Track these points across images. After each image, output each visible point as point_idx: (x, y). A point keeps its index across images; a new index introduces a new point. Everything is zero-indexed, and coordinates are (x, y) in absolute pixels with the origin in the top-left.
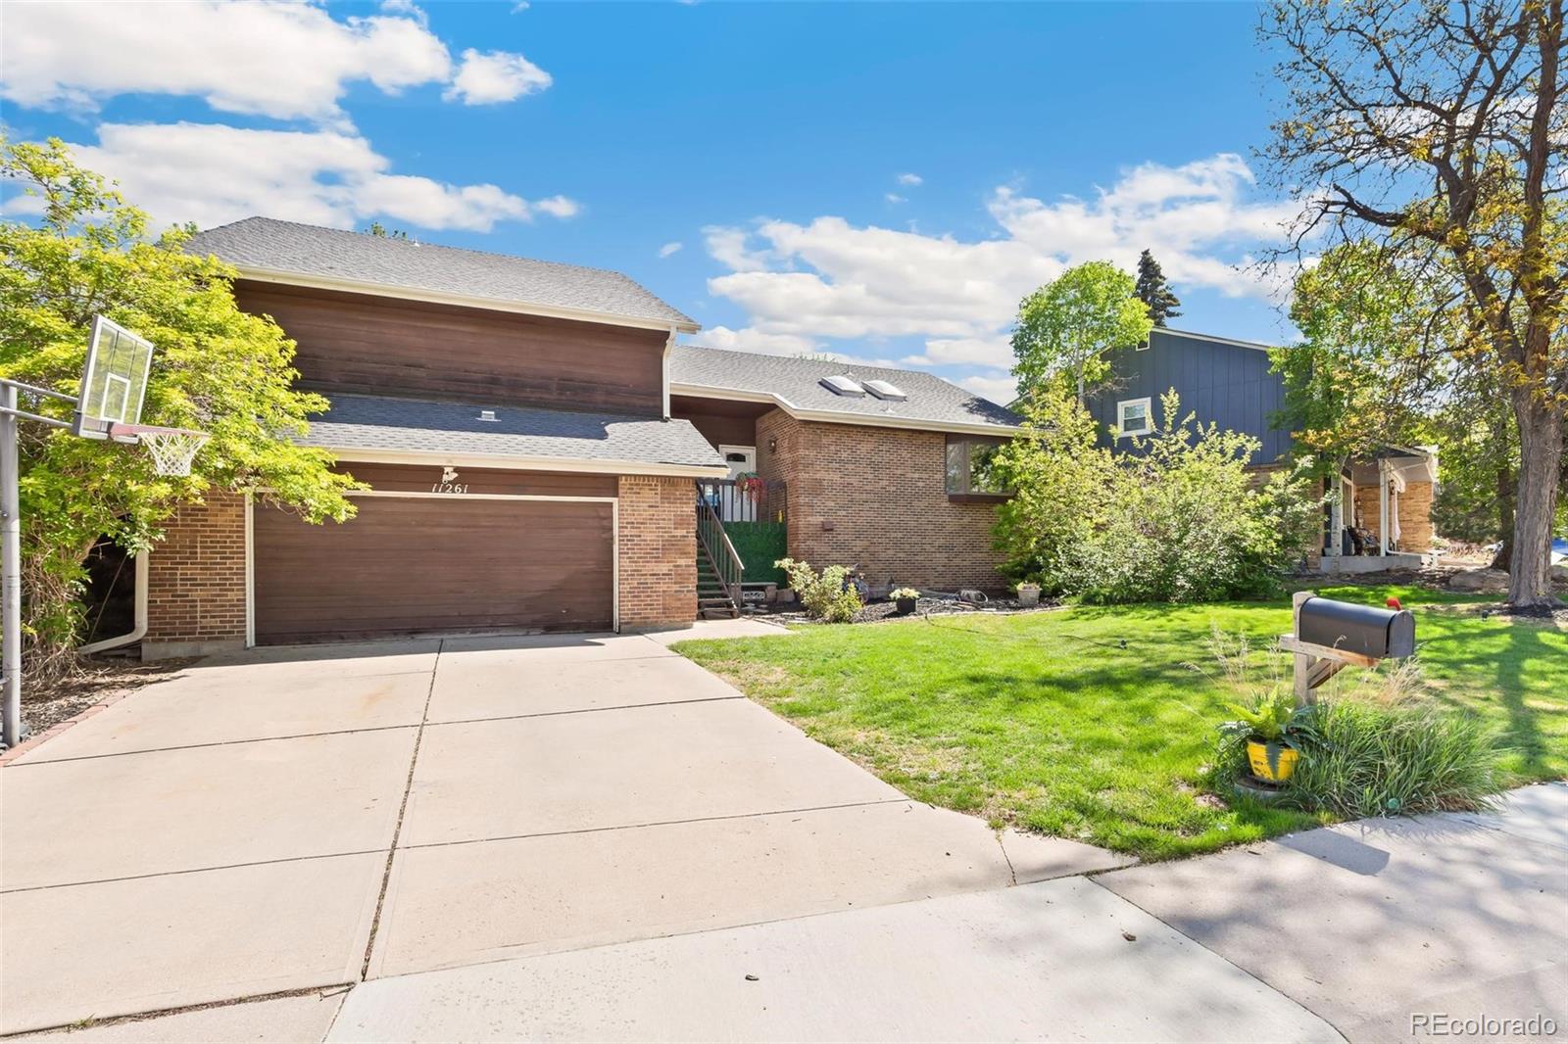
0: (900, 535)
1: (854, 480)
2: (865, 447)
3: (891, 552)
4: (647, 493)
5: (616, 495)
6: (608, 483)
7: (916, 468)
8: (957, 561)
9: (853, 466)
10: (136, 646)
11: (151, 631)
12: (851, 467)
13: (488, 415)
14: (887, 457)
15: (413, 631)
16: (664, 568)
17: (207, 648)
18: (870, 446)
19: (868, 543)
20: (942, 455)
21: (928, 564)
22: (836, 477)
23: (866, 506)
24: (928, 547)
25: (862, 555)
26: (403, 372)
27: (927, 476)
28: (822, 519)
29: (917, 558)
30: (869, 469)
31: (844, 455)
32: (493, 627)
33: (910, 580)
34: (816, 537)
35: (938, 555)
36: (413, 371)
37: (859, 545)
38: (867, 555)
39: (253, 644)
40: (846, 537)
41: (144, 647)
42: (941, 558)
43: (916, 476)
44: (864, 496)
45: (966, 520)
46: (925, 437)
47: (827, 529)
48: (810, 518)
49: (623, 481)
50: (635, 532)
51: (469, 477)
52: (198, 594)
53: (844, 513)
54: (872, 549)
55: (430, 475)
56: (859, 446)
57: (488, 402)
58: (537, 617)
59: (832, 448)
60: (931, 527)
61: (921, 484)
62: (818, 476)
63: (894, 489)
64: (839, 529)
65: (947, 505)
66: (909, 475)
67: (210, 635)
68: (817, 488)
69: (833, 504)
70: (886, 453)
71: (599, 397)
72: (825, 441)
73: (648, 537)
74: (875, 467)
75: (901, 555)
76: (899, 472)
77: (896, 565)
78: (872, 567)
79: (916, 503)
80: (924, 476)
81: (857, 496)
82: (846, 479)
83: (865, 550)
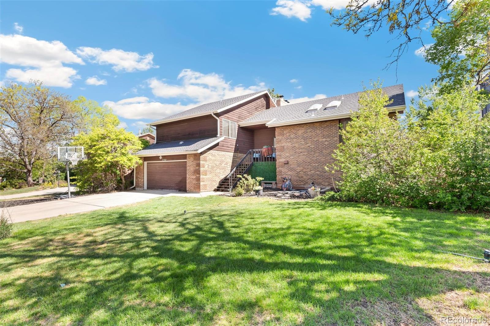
0: (317, 165)
1: (297, 145)
2: (301, 131)
3: (313, 172)
4: (191, 158)
5: (187, 159)
6: (184, 156)
7: (324, 136)
9: (296, 140)
11: (136, 186)
12: (295, 140)
13: (181, 143)
14: (310, 134)
15: (162, 189)
16: (194, 177)
17: (140, 189)
18: (303, 131)
19: (302, 168)
20: (338, 129)
22: (289, 144)
23: (301, 154)
25: (300, 173)
27: (329, 139)
28: (284, 160)
29: (325, 174)
30: (302, 140)
31: (292, 136)
32: (172, 189)
33: (322, 183)
34: (282, 166)
37: (299, 169)
39: (146, 189)
40: (294, 166)
41: (136, 188)
43: (324, 140)
44: (301, 150)
46: (328, 123)
47: (287, 163)
48: (280, 160)
49: (188, 156)
50: (189, 168)
51: (164, 157)
52: (139, 180)
53: (293, 157)
54: (305, 170)
56: (298, 132)
59: (288, 134)
61: (326, 143)
62: (283, 145)
63: (314, 146)
64: (290, 163)
66: (321, 140)
67: (140, 187)
68: (283, 149)
69: (288, 154)
70: (310, 132)
72: (285, 132)
73: (192, 169)
74: (305, 139)
75: (317, 173)
76: (316, 139)
77: (316, 177)
78: (305, 177)
79: (324, 151)
80: (328, 139)
81: (297, 150)
82: (294, 145)
83: (302, 171)
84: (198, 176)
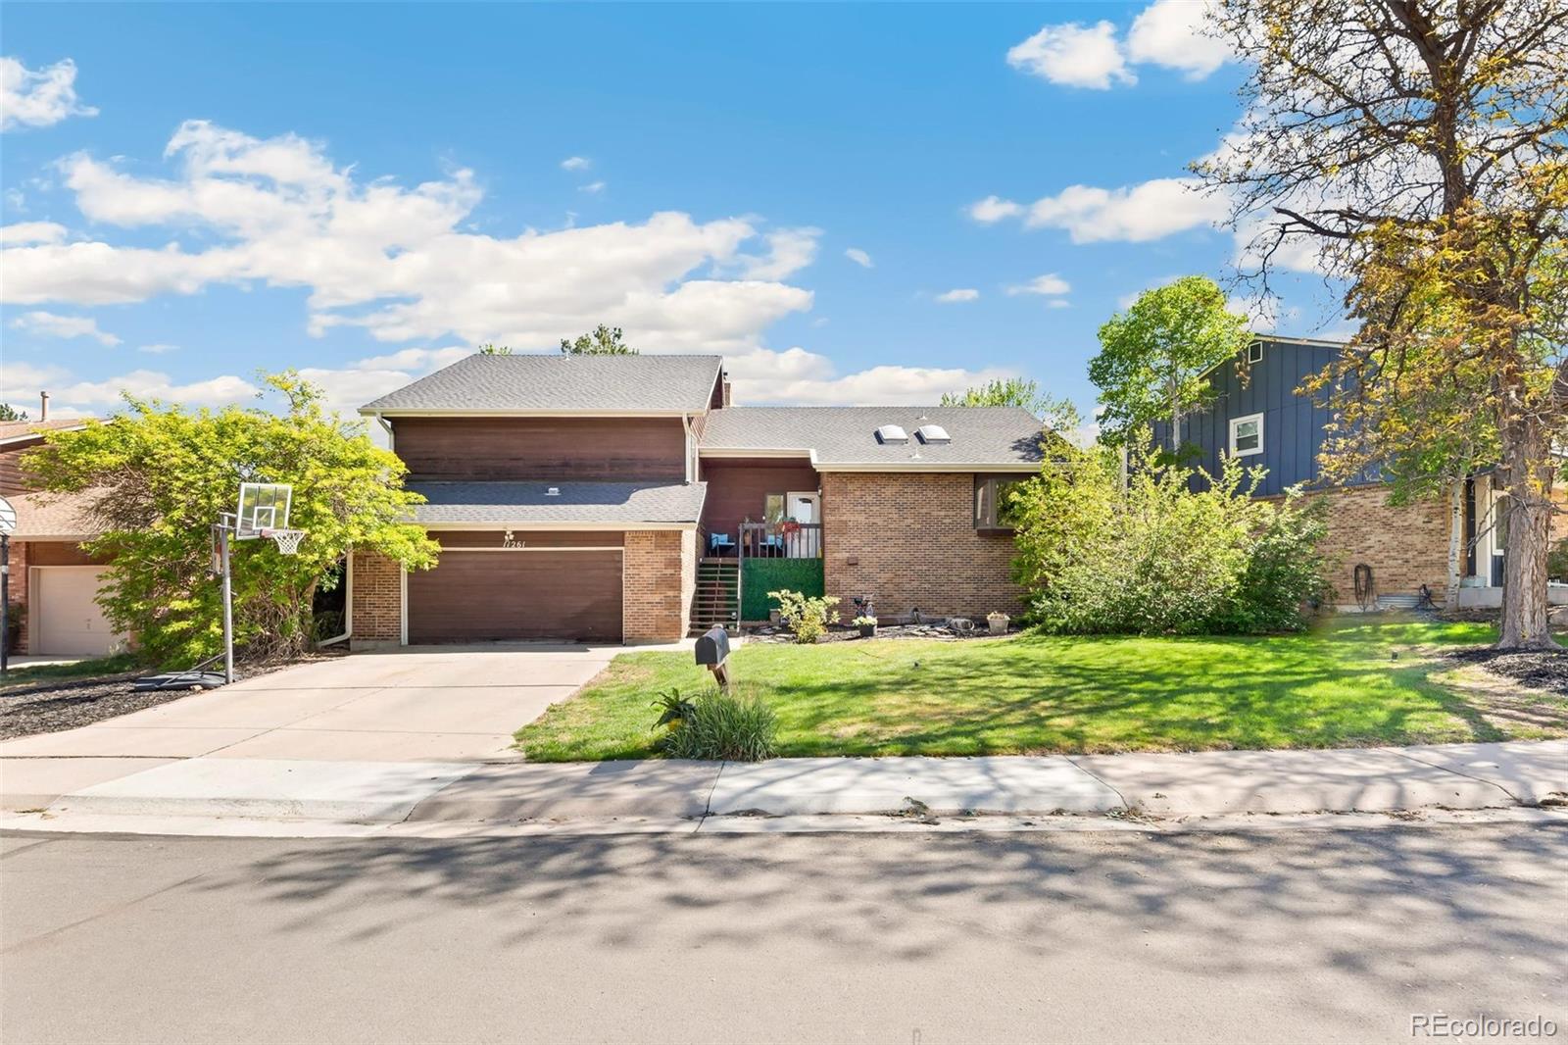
0: (925, 568)
1: (879, 521)
2: (890, 490)
3: (915, 583)
4: (644, 543)
5: (623, 545)
6: (618, 537)
7: (941, 506)
8: (986, 591)
9: (877, 508)
10: (347, 641)
11: (355, 633)
12: (875, 508)
13: (554, 491)
14: (911, 498)
15: (495, 639)
16: (657, 598)
17: (382, 644)
18: (895, 489)
19: (890, 575)
20: (971, 493)
21: (953, 593)
22: (861, 518)
23: (890, 543)
24: (954, 579)
25: (887, 585)
26: (509, 464)
27: (953, 513)
28: (847, 555)
29: (943, 588)
30: (893, 510)
31: (869, 499)
32: (544, 638)
33: (936, 609)
34: (840, 571)
35: (965, 586)
36: (515, 463)
37: (883, 577)
38: (891, 586)
39: (407, 642)
40: (871, 570)
41: (352, 644)
42: (969, 589)
43: (943, 513)
44: (889, 534)
45: (997, 553)
46: (952, 477)
47: (853, 563)
48: (836, 555)
49: (627, 535)
50: (636, 571)
52: (376, 613)
53: (869, 549)
54: (896, 580)
55: (497, 537)
56: (883, 491)
57: (555, 480)
58: (571, 632)
59: (857, 493)
60: (958, 560)
61: (947, 521)
62: (844, 518)
63: (919, 526)
64: (863, 563)
65: (976, 539)
66: (935, 513)
67: (383, 637)
68: (843, 528)
69: (858, 541)
70: (911, 495)
71: (638, 470)
72: (850, 487)
73: (645, 575)
74: (900, 508)
75: (926, 586)
76: (924, 511)
77: (921, 595)
78: (896, 596)
79: (942, 538)
80: (951, 513)
81: (881, 534)
82: (872, 520)
83: (890, 581)
84: (671, 593)
